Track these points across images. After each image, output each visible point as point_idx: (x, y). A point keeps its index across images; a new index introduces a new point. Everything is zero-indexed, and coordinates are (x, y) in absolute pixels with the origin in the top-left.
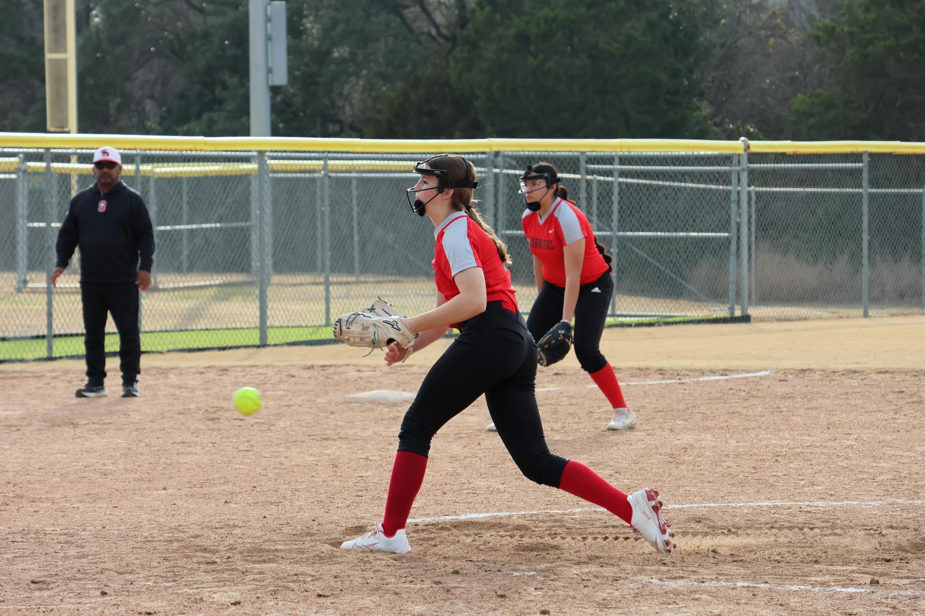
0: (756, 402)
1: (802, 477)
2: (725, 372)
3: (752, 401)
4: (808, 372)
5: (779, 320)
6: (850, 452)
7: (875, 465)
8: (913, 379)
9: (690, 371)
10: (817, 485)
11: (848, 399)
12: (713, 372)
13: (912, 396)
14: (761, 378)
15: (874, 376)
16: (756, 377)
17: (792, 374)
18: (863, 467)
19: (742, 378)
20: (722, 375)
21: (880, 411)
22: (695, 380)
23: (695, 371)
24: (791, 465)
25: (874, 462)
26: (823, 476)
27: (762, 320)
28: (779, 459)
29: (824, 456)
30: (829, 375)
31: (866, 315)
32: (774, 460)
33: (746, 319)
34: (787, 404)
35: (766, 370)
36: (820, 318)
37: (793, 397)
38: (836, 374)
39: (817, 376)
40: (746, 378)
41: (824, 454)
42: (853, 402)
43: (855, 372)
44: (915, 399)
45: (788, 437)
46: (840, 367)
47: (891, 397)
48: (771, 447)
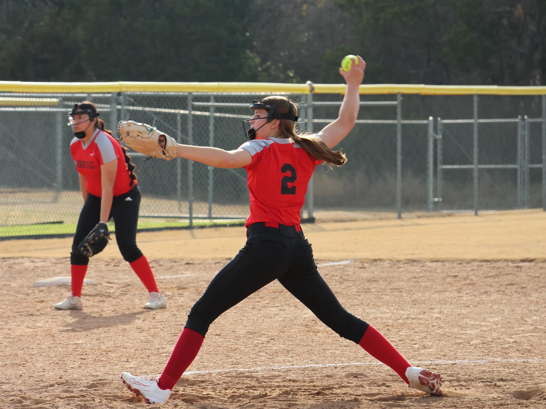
0: (350, 285)
1: (414, 342)
3: (346, 284)
4: (379, 261)
5: (336, 221)
6: (440, 322)
7: (464, 332)
8: (459, 266)
10: (429, 348)
11: (418, 282)
13: (465, 279)
14: (345, 266)
15: (429, 264)
16: (340, 265)
17: (367, 263)
18: (456, 334)
19: (331, 266)
21: (446, 291)
24: (401, 333)
25: (462, 330)
26: (429, 341)
27: (323, 221)
28: (390, 328)
29: (422, 326)
30: (395, 263)
31: (400, 217)
32: (386, 329)
33: (312, 220)
34: (374, 286)
35: (347, 260)
36: (365, 220)
37: (376, 281)
38: (400, 263)
39: (386, 264)
40: (334, 266)
41: (422, 324)
42: (423, 284)
43: (414, 261)
44: (468, 282)
45: (387, 311)
46: (402, 257)
47: (449, 280)
48: (379, 319)
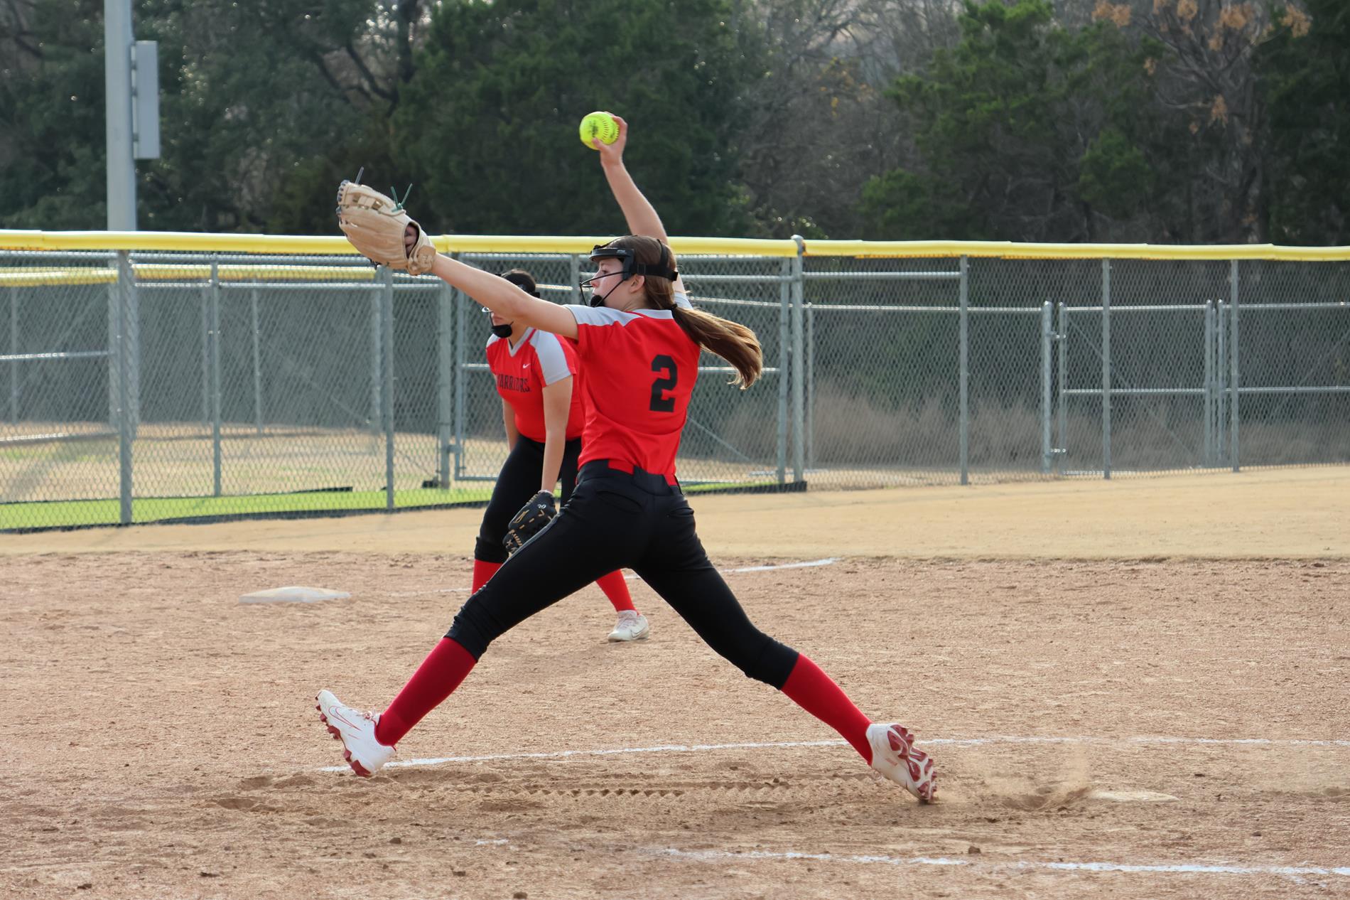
0: (813, 603)
2: (771, 560)
3: (809, 600)
4: (885, 559)
5: (846, 488)
6: (942, 670)
7: (976, 688)
8: (1029, 569)
9: (724, 558)
11: (939, 597)
12: (755, 561)
13: (1026, 593)
14: (820, 569)
15: (975, 566)
16: (812, 567)
17: (863, 563)
18: (960, 691)
19: (794, 569)
20: (767, 565)
21: (983, 614)
22: (730, 571)
23: (730, 559)
24: (862, 690)
25: (975, 684)
27: (822, 488)
29: (906, 677)
30: (914, 563)
31: (964, 482)
33: (800, 487)
34: (856, 604)
35: (828, 557)
36: (902, 485)
37: (865, 595)
38: (924, 562)
39: (897, 566)
40: (801, 569)
41: (907, 673)
42: (946, 602)
43: (949, 560)
44: (1031, 598)
45: (858, 649)
46: (929, 553)
47: (998, 594)
48: (834, 664)
